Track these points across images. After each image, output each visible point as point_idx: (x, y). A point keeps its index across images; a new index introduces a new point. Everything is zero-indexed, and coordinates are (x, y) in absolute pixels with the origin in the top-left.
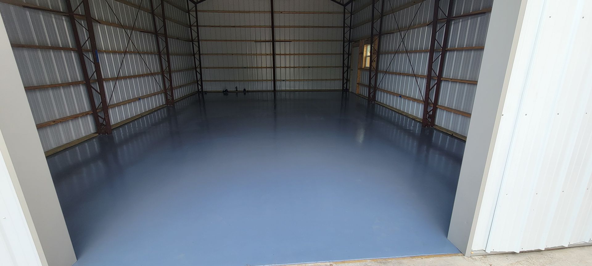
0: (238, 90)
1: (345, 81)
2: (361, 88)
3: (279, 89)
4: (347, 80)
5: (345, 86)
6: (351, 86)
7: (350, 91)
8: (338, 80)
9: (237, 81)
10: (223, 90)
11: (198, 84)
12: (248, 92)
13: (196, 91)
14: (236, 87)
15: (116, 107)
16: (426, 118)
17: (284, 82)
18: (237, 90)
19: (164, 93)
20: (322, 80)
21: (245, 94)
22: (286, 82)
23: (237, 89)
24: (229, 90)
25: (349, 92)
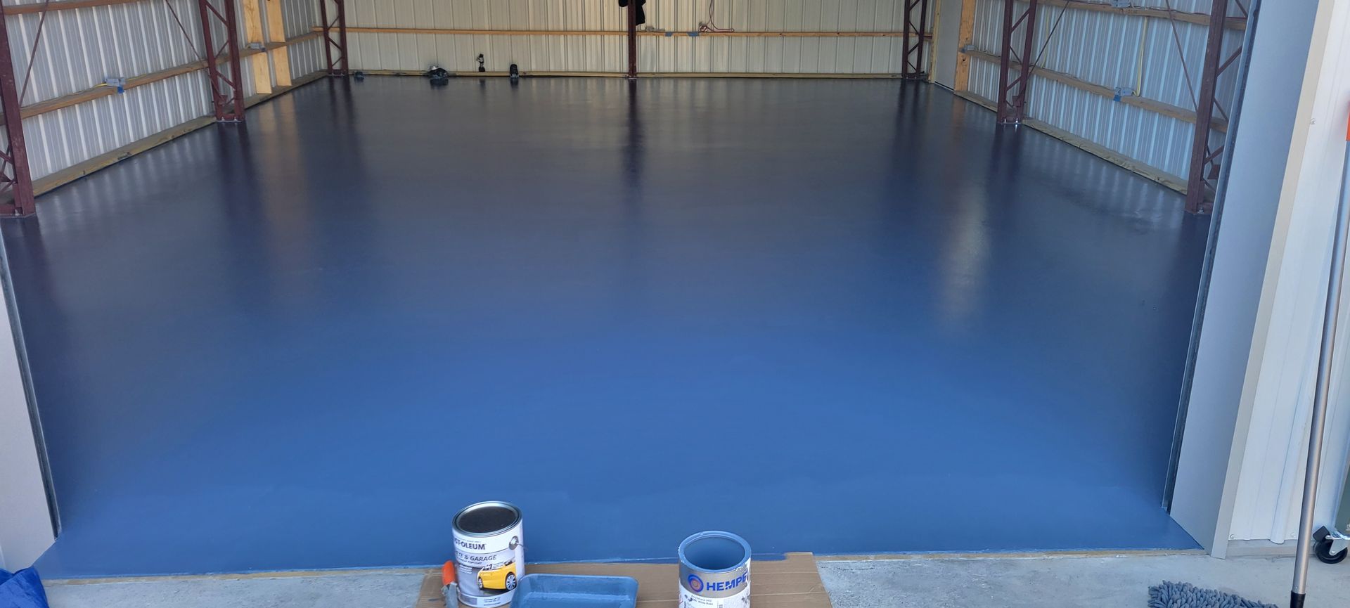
0: (488, 67)
1: (914, 40)
2: (974, 66)
3: (648, 69)
4: (922, 34)
5: (913, 58)
6: (935, 59)
7: (933, 79)
8: (885, 34)
9: (482, 31)
10: (428, 70)
11: (328, 41)
12: (527, 77)
13: (321, 71)
14: (481, 56)
15: (40, 116)
16: (1202, 179)
17: (672, 38)
18: (482, 69)
19: (203, 69)
20: (821, 34)
21: (514, 83)
22: (679, 38)
23: (482, 63)
24: (450, 67)
25: (927, 83)
